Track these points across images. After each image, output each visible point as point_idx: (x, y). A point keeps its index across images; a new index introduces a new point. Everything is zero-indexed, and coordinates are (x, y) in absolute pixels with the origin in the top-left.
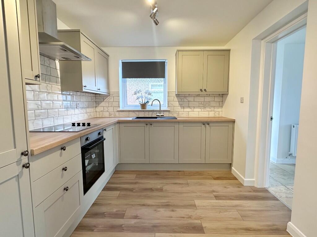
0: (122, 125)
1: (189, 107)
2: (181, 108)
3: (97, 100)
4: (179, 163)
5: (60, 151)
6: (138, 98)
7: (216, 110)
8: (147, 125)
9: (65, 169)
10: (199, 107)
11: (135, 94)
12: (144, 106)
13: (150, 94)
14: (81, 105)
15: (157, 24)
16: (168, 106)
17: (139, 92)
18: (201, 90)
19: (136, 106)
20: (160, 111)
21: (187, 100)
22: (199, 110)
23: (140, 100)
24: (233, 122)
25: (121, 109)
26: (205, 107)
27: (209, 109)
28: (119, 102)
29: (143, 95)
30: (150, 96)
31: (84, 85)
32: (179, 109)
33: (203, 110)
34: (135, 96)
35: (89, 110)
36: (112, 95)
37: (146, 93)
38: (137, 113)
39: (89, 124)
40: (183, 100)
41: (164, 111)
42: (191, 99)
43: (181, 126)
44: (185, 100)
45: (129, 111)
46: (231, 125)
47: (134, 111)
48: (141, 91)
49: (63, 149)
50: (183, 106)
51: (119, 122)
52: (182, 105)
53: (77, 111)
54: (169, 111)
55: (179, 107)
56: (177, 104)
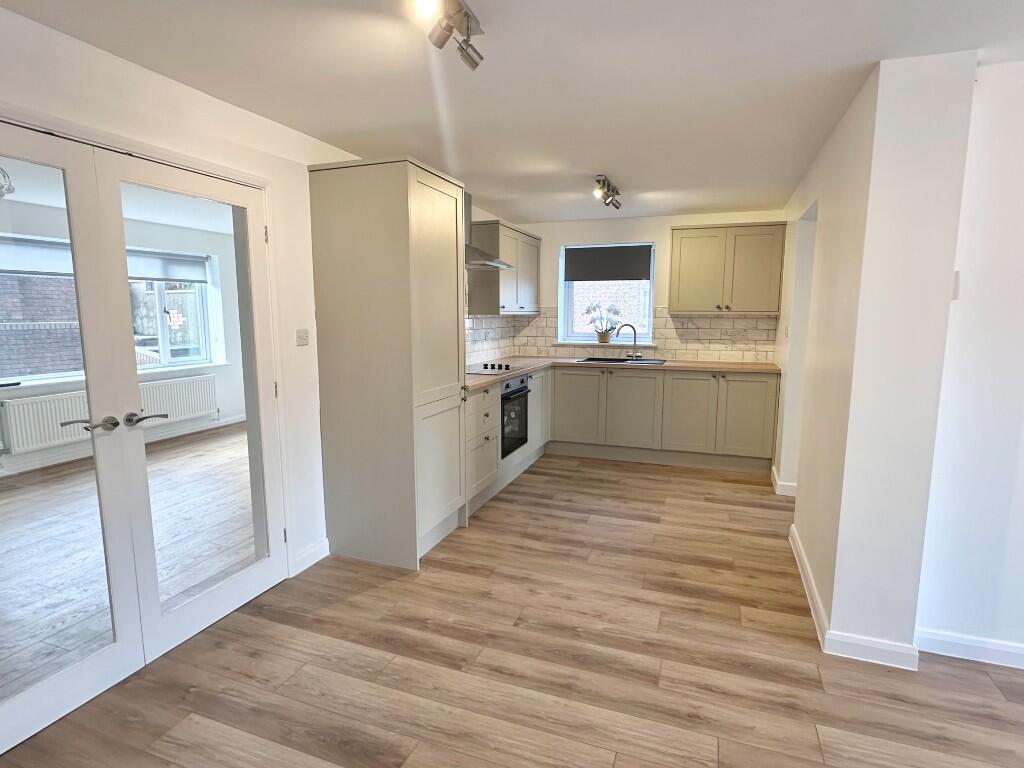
0: (559, 372)
1: (699, 340)
2: (682, 343)
3: (517, 324)
4: (662, 449)
5: (482, 394)
6: (593, 321)
7: (759, 347)
8: (603, 372)
9: (487, 415)
10: (720, 340)
11: (588, 312)
12: (604, 336)
13: (616, 313)
14: (492, 334)
16: (654, 338)
17: (594, 309)
18: (718, 307)
19: (590, 336)
20: (635, 347)
21: (694, 324)
22: (722, 347)
23: (598, 323)
24: (778, 374)
25: (560, 341)
26: (734, 342)
27: (742, 346)
28: (556, 328)
29: (605, 314)
30: (615, 318)
31: (501, 304)
32: (675, 343)
33: (730, 348)
34: (589, 317)
35: (503, 343)
36: (545, 314)
37: (609, 311)
38: (591, 350)
39: (507, 367)
40: (686, 326)
41: (645, 347)
42: (705, 324)
43: (669, 378)
44: (691, 325)
45: (575, 346)
46: (772, 381)
47: (583, 346)
48: (599, 307)
49: (486, 391)
50: (686, 337)
51: (554, 367)
52: (683, 335)
53: (486, 345)
54: (654, 348)
55: (678, 341)
56: (672, 333)
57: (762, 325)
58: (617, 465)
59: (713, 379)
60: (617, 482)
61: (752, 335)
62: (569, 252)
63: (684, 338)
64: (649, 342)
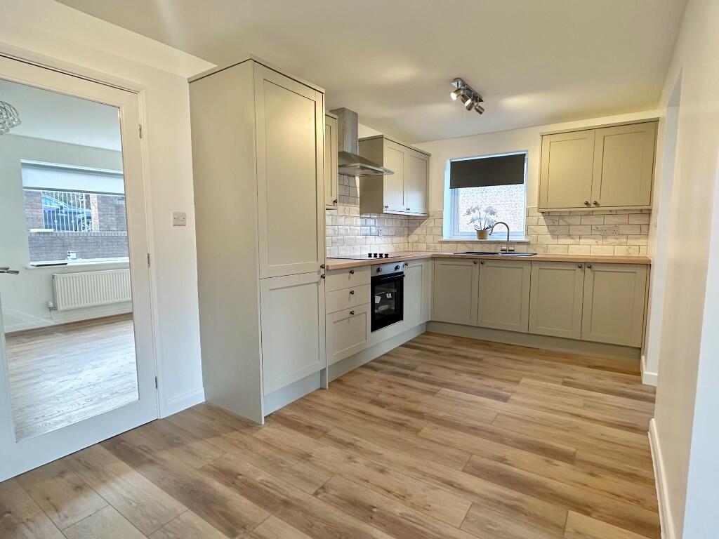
0: (437, 262)
1: (569, 236)
2: (553, 238)
3: (411, 225)
4: (530, 332)
5: (349, 274)
6: (473, 221)
7: (631, 242)
8: (475, 263)
9: (352, 293)
10: (591, 236)
11: (469, 213)
12: (482, 234)
13: (493, 213)
14: (384, 232)
15: (481, 113)
16: (527, 234)
17: (474, 211)
18: (587, 203)
19: (472, 234)
20: (508, 243)
21: (565, 221)
22: (593, 241)
23: (477, 223)
24: (648, 265)
25: (445, 238)
26: (604, 237)
27: (613, 241)
28: (442, 228)
29: (483, 215)
30: (493, 218)
31: (385, 204)
32: (547, 239)
33: (600, 242)
34: (469, 218)
35: (396, 239)
36: (433, 216)
37: (487, 212)
38: (471, 246)
39: (387, 255)
40: (557, 223)
41: (519, 243)
42: (575, 220)
43: (536, 268)
44: (561, 222)
45: (458, 242)
46: (641, 272)
47: (464, 242)
48: (478, 209)
49: (352, 272)
50: (557, 233)
51: (434, 258)
52: (554, 231)
53: (378, 240)
54: (527, 243)
55: (549, 237)
56: (544, 229)
57: (634, 220)
58: (487, 345)
59: (578, 270)
60: (479, 360)
61: (623, 230)
62: (453, 164)
63: (554, 234)
64: (522, 239)
